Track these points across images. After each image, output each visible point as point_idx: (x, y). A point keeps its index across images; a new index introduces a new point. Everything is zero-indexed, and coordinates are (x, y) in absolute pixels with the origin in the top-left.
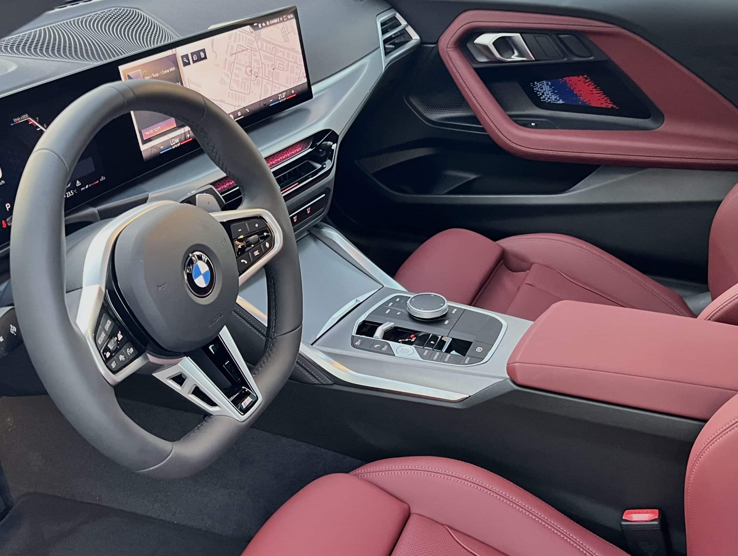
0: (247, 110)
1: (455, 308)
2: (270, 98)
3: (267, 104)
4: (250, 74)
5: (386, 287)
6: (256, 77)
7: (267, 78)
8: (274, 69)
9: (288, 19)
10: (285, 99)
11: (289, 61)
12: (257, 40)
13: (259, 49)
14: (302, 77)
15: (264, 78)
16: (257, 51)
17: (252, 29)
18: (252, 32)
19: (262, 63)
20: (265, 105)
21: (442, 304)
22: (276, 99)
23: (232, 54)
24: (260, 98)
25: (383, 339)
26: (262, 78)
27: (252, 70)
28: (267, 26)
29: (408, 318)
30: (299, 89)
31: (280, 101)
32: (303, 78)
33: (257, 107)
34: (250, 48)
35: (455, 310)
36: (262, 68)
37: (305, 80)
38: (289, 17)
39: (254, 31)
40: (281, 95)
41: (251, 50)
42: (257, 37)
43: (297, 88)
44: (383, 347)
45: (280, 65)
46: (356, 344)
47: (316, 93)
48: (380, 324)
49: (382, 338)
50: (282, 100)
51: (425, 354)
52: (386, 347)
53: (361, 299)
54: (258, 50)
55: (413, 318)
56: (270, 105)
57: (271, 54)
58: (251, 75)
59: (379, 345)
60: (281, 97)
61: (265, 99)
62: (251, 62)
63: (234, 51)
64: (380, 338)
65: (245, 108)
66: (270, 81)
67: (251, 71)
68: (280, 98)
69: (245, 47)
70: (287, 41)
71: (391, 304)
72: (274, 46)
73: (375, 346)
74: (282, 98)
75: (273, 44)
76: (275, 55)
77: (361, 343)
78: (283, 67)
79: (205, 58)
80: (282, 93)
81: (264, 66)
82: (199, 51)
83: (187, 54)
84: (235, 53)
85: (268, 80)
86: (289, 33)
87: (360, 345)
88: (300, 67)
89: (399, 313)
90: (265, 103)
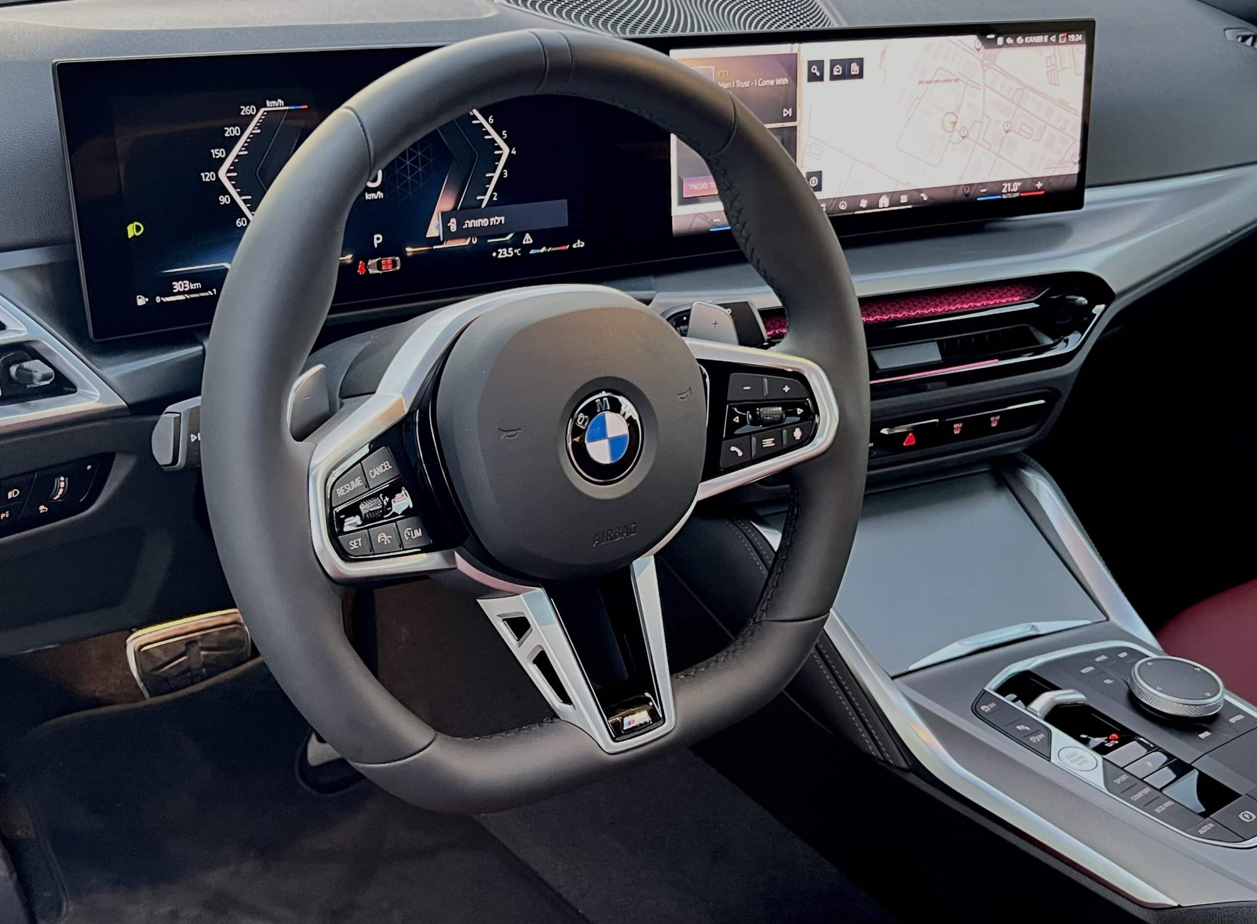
0: (922, 195)
1: (1241, 712)
2: (983, 185)
3: (972, 193)
4: (951, 127)
5: (1113, 625)
6: (964, 137)
7: (988, 146)
8: (1007, 132)
9: (1069, 43)
10: (1017, 195)
11: (1047, 124)
12: (985, 68)
13: (985, 85)
14: (1068, 162)
15: (980, 144)
16: (980, 89)
17: (980, 44)
18: (978, 50)
19: (984, 114)
20: (967, 195)
21: (1208, 694)
22: (996, 189)
23: (920, 82)
24: (961, 179)
25: (1046, 719)
26: (976, 142)
27: (958, 122)
28: (1015, 44)
29: (1123, 696)
30: (1056, 185)
31: (1004, 197)
32: (1071, 165)
33: (949, 196)
34: (965, 80)
35: (1240, 717)
36: (981, 123)
37: (1076, 170)
38: (1072, 37)
39: (983, 48)
40: (1009, 185)
41: (967, 84)
42: (985, 62)
43: (1051, 180)
44: (1035, 733)
45: (1024, 127)
46: (983, 708)
47: (1091, 203)
48: (1055, 688)
49: (1043, 717)
50: (1010, 196)
51: (1118, 781)
52: (1042, 736)
53: (1043, 627)
54: (982, 87)
55: (1135, 703)
56: (978, 199)
57: (1011, 101)
58: (952, 131)
59: (1028, 728)
60: (1007, 189)
61: (971, 185)
62: (959, 107)
63: (928, 78)
64: (1038, 714)
65: (919, 191)
66: (993, 152)
67: (955, 123)
68: (1004, 191)
69: (954, 75)
70: (1056, 85)
71: (1103, 657)
72: (1022, 87)
73: (1019, 728)
74: (1012, 191)
75: (1019, 82)
76: (1018, 106)
77: (993, 710)
78: (1030, 132)
79: (860, 75)
80: (1012, 181)
81: (986, 120)
82: (852, 60)
83: (823, 61)
84: (929, 82)
85: (989, 149)
86: (1063, 69)
87: (988, 713)
88: (1071, 141)
89: (1108, 681)
90: (967, 192)
